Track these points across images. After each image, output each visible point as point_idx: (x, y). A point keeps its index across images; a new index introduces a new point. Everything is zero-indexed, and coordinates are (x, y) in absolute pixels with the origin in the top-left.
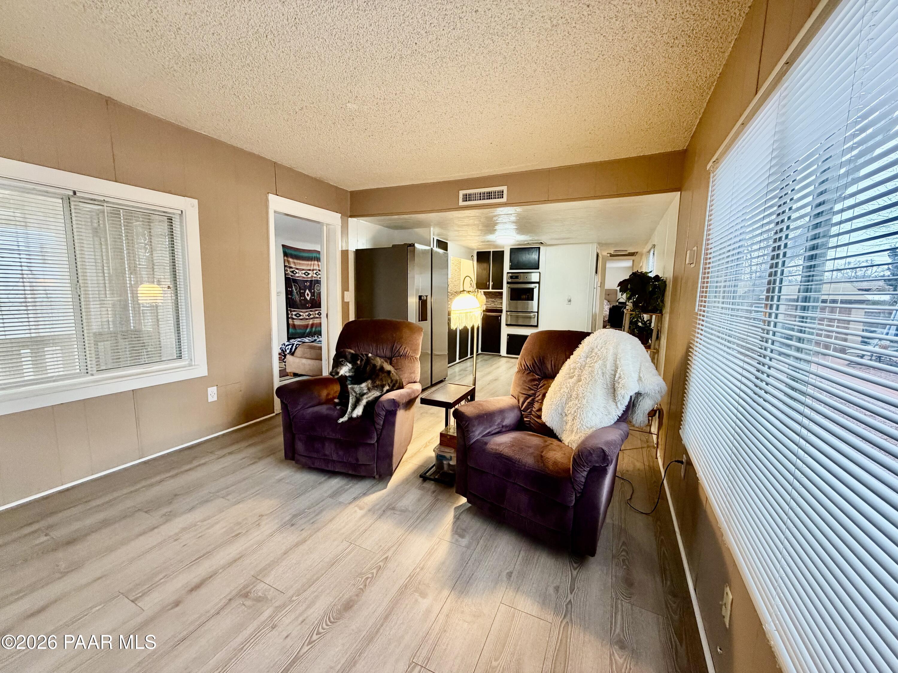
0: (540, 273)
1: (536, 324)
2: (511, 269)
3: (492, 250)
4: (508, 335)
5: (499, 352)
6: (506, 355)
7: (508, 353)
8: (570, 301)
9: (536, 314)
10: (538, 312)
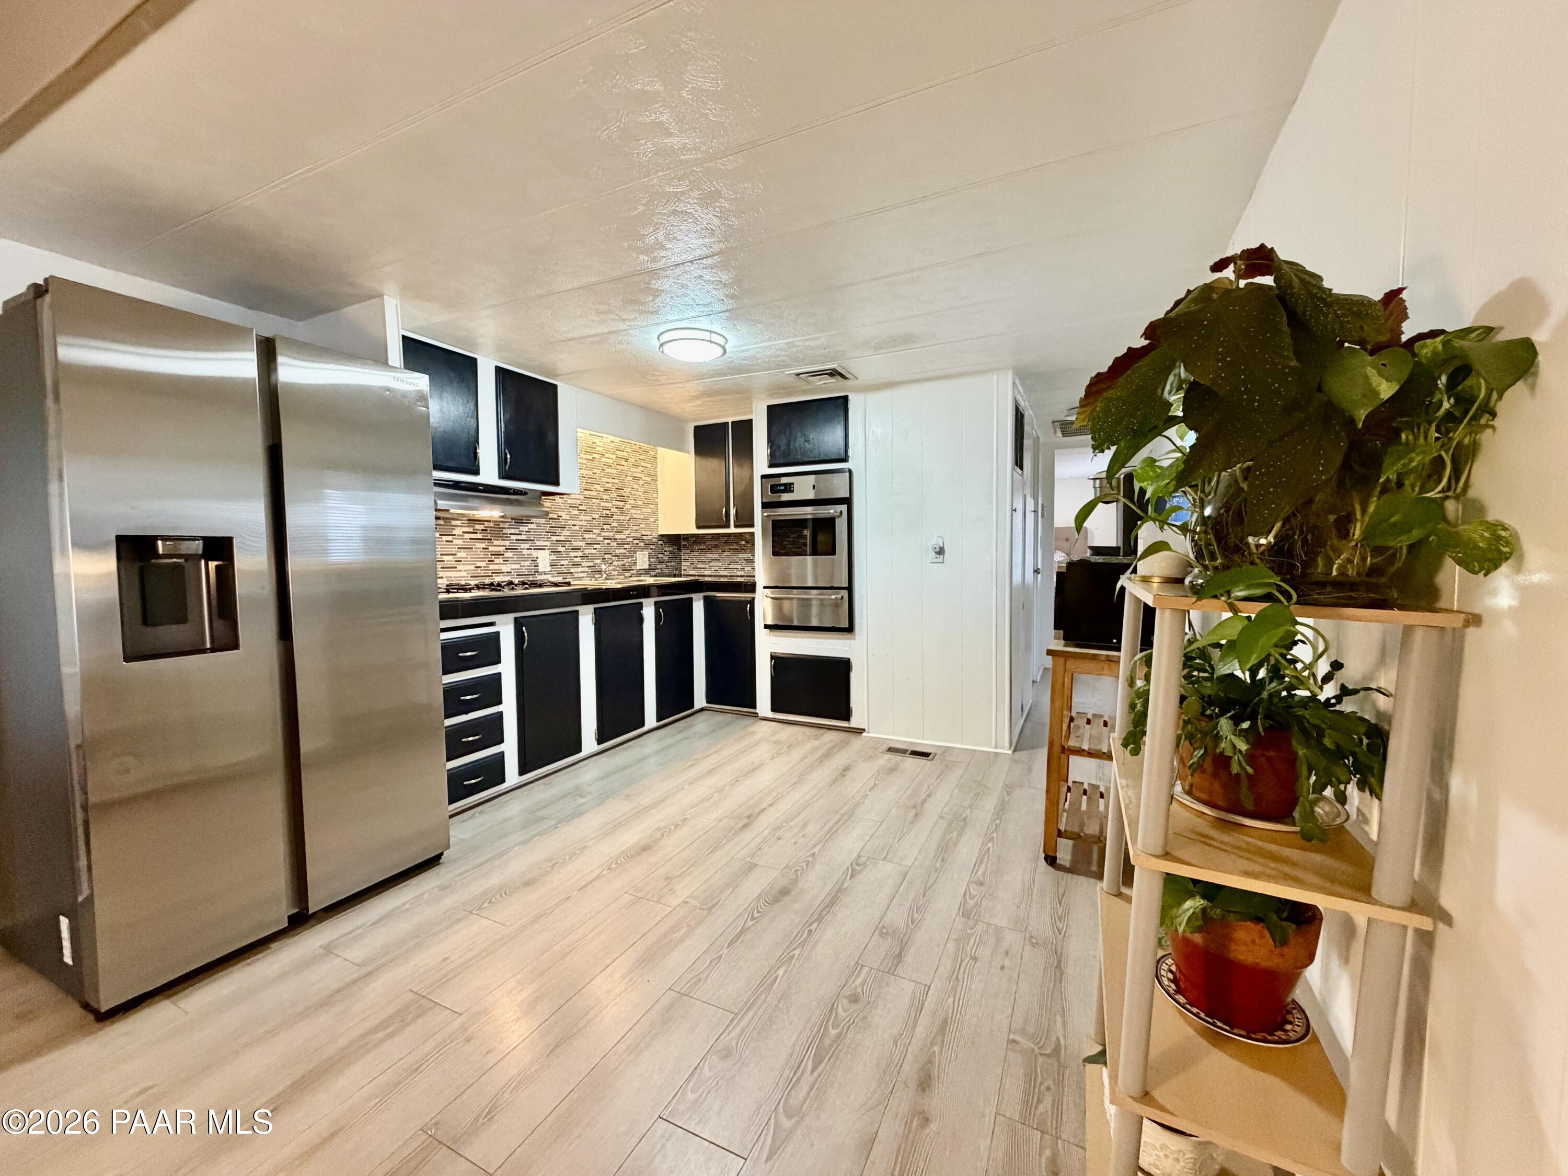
0: (850, 471)
1: (847, 626)
2: (771, 466)
3: (730, 420)
4: (773, 657)
5: (754, 707)
6: (771, 715)
7: (774, 709)
8: (941, 551)
9: (845, 593)
10: (850, 589)
